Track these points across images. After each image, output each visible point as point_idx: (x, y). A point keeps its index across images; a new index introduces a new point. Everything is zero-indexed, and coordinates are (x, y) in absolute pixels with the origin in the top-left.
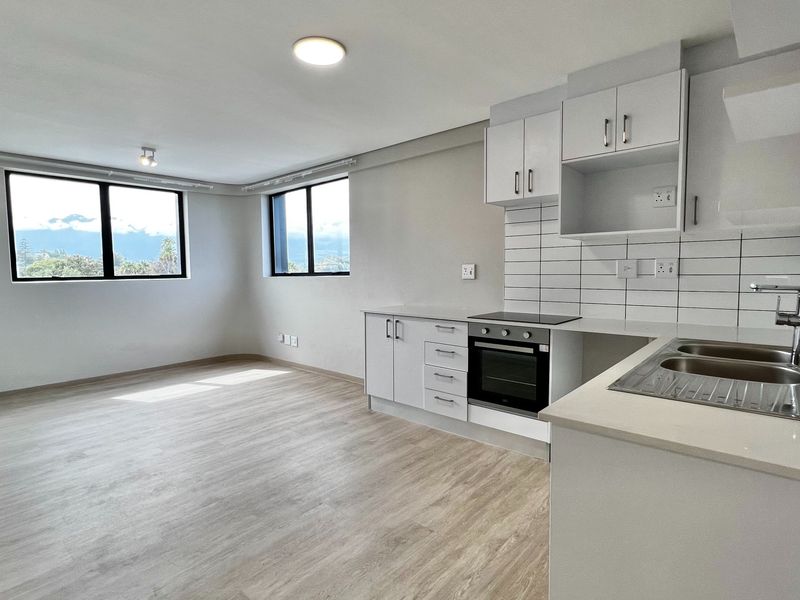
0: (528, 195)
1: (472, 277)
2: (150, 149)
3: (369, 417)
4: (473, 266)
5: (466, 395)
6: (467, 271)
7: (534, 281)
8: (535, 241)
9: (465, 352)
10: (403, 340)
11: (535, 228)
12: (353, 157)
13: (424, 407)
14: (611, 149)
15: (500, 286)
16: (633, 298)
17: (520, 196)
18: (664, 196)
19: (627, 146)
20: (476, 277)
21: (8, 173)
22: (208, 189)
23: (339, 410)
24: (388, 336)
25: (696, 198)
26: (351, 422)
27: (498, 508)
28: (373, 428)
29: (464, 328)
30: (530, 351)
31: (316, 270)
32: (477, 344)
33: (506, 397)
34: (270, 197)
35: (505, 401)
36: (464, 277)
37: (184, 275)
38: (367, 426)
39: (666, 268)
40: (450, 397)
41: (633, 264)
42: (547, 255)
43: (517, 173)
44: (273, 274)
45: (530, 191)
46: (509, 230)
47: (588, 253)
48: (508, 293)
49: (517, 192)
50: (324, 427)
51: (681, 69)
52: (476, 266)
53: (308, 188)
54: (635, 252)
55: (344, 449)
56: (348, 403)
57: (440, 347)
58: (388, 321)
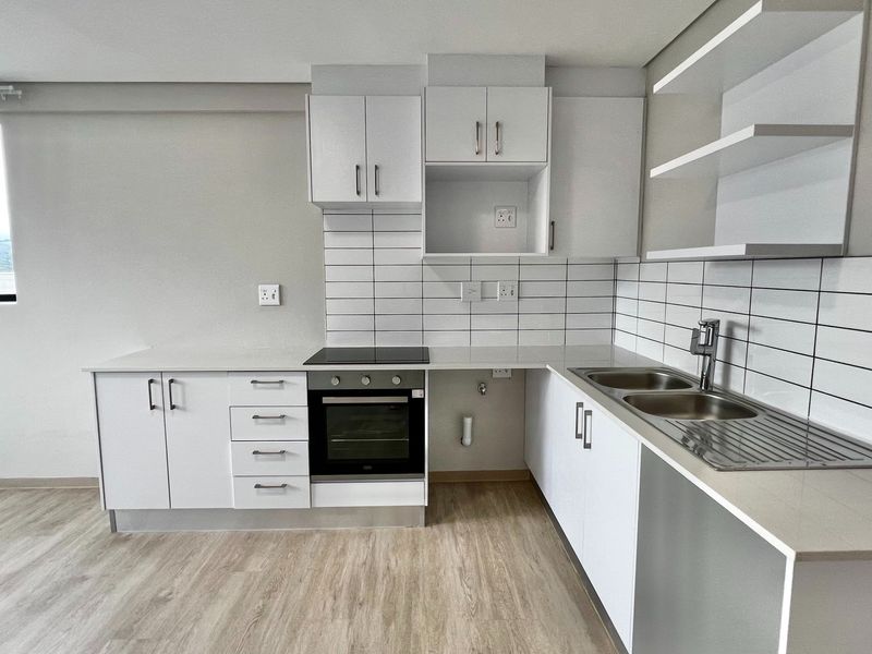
0: (373, 198)
1: (277, 301)
3: (123, 549)
4: (276, 287)
5: (307, 472)
6: (267, 293)
7: (368, 307)
8: (367, 257)
9: (303, 414)
10: (184, 409)
11: (366, 240)
12: (16, 84)
13: (233, 506)
14: (482, 158)
15: (318, 314)
16: (478, 322)
17: (362, 199)
18: (505, 217)
19: (498, 158)
20: (281, 303)
23: (48, 554)
24: (152, 407)
25: (553, 223)
26: (94, 571)
27: (427, 624)
28: (147, 567)
29: (302, 381)
30: (404, 400)
32: (326, 400)
33: (367, 462)
35: (369, 467)
36: (261, 302)
38: (130, 568)
39: (508, 292)
40: (280, 482)
41: (478, 286)
42: (380, 274)
43: (358, 167)
45: (377, 193)
46: (330, 240)
47: (429, 273)
48: (331, 323)
49: (358, 193)
50: (37, 607)
51: (547, 87)
52: (280, 286)
54: (481, 274)
55: (117, 635)
56: (58, 536)
57: (258, 412)
58: (151, 381)
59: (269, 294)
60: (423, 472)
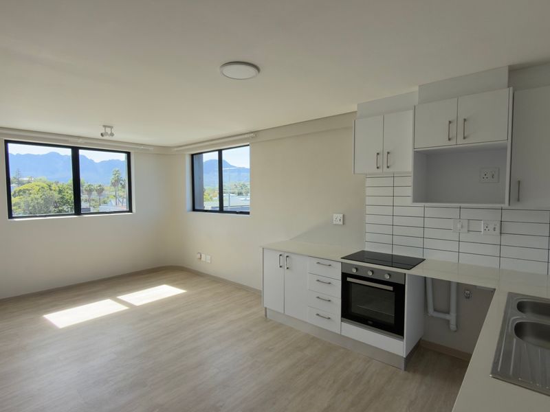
0: (386, 171)
1: (341, 223)
2: (109, 127)
3: (266, 323)
4: (342, 215)
5: (340, 315)
7: (389, 230)
8: (389, 201)
9: (339, 284)
10: (292, 270)
11: (389, 192)
12: (253, 132)
13: (307, 321)
14: (453, 142)
15: (362, 231)
16: (464, 247)
17: (380, 171)
18: (489, 175)
19: (466, 141)
20: (344, 223)
21: (7, 142)
22: (148, 150)
23: (244, 318)
24: (280, 266)
25: (519, 182)
29: (339, 266)
30: (391, 288)
31: (225, 209)
32: (349, 279)
33: (371, 320)
34: (192, 156)
35: (370, 323)
36: (334, 223)
37: (130, 210)
39: (491, 228)
40: (328, 315)
41: (464, 223)
42: (398, 211)
43: (378, 154)
44: (194, 210)
45: (388, 167)
46: (369, 191)
48: (368, 237)
49: (378, 168)
50: (234, 334)
51: (509, 87)
52: (344, 216)
53: (220, 152)
56: (250, 311)
57: (319, 278)
58: (281, 255)
59: (338, 220)
60: (403, 335)
